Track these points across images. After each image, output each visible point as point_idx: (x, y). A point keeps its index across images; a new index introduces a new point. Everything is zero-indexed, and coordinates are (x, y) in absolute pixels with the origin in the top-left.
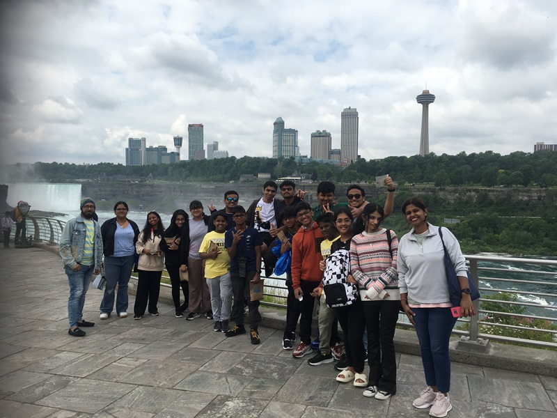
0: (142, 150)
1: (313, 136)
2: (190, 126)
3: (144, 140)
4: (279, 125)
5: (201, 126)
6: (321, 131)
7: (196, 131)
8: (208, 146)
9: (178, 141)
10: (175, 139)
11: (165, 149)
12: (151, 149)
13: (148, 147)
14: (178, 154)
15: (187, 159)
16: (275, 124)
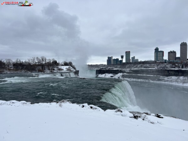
0: (112, 60)
1: (169, 53)
2: (126, 52)
3: (112, 57)
4: (157, 50)
5: (130, 52)
6: (172, 51)
7: (128, 53)
8: (132, 58)
9: (122, 57)
10: (121, 56)
11: (118, 59)
12: (114, 59)
13: (113, 59)
14: (122, 61)
15: (125, 62)
16: (155, 49)
